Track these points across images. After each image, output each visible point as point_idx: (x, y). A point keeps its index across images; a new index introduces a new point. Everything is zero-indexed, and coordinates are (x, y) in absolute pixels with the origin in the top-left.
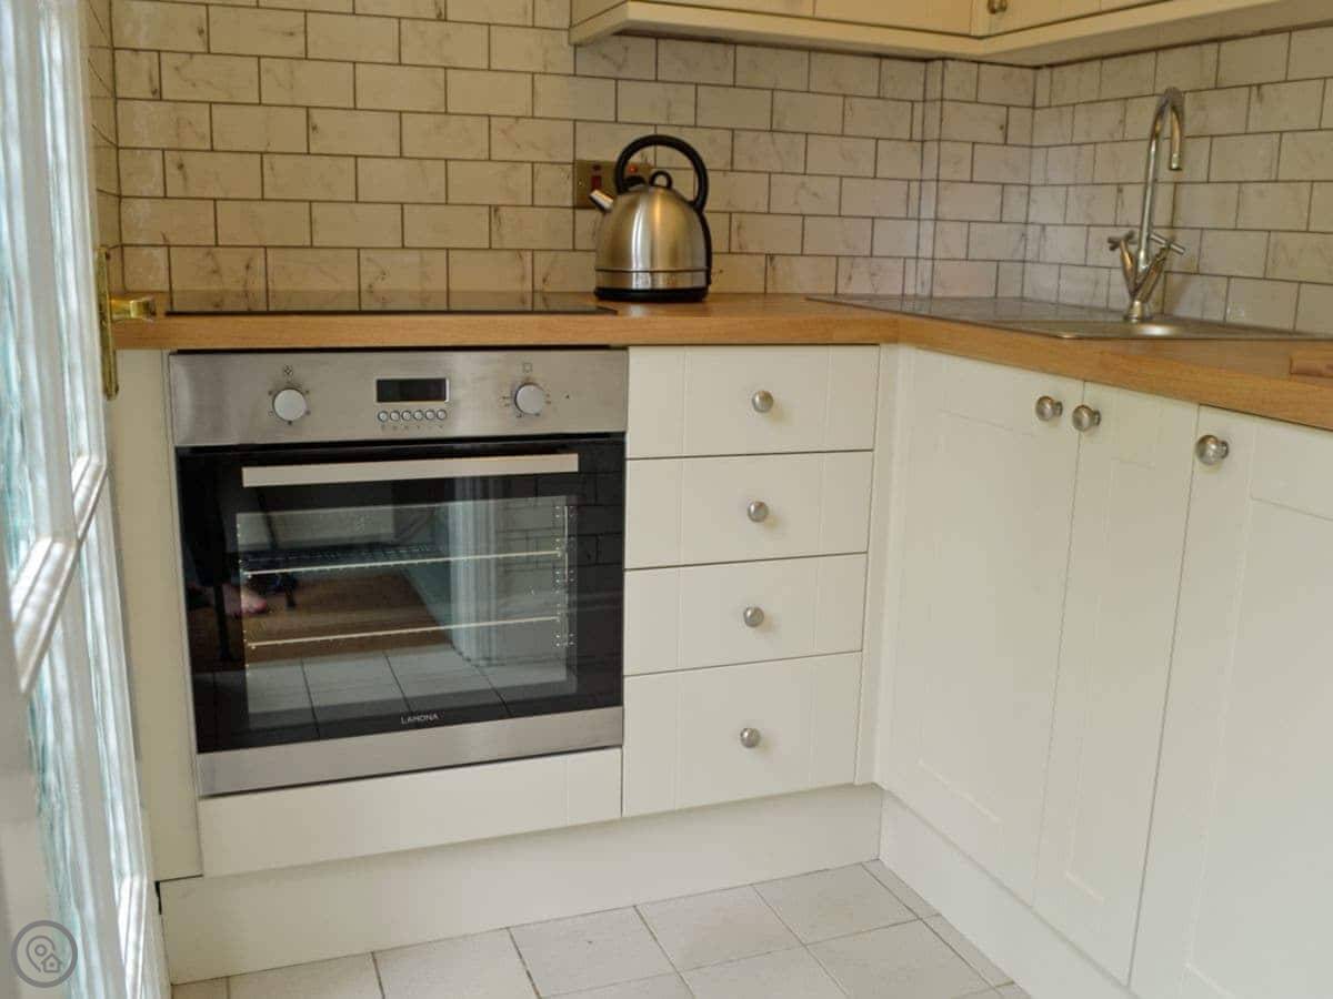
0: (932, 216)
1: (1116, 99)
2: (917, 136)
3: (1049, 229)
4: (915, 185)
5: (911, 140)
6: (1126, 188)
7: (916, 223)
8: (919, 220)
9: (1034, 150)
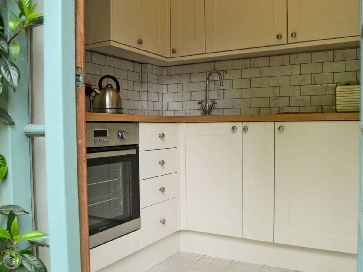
0: (147, 100)
1: (187, 74)
2: (141, 82)
3: (170, 103)
4: (141, 93)
5: (139, 82)
6: (192, 92)
7: (141, 102)
8: (142, 101)
9: (163, 86)
